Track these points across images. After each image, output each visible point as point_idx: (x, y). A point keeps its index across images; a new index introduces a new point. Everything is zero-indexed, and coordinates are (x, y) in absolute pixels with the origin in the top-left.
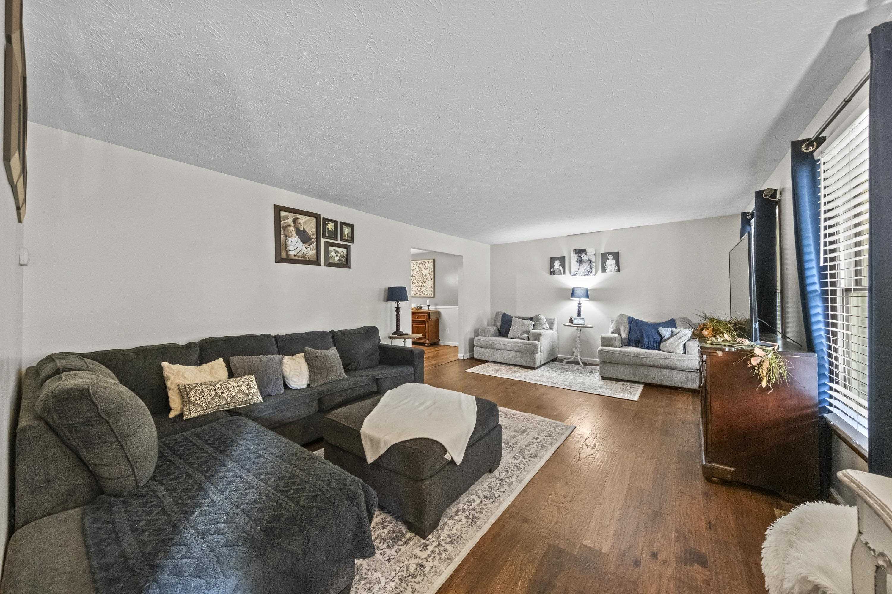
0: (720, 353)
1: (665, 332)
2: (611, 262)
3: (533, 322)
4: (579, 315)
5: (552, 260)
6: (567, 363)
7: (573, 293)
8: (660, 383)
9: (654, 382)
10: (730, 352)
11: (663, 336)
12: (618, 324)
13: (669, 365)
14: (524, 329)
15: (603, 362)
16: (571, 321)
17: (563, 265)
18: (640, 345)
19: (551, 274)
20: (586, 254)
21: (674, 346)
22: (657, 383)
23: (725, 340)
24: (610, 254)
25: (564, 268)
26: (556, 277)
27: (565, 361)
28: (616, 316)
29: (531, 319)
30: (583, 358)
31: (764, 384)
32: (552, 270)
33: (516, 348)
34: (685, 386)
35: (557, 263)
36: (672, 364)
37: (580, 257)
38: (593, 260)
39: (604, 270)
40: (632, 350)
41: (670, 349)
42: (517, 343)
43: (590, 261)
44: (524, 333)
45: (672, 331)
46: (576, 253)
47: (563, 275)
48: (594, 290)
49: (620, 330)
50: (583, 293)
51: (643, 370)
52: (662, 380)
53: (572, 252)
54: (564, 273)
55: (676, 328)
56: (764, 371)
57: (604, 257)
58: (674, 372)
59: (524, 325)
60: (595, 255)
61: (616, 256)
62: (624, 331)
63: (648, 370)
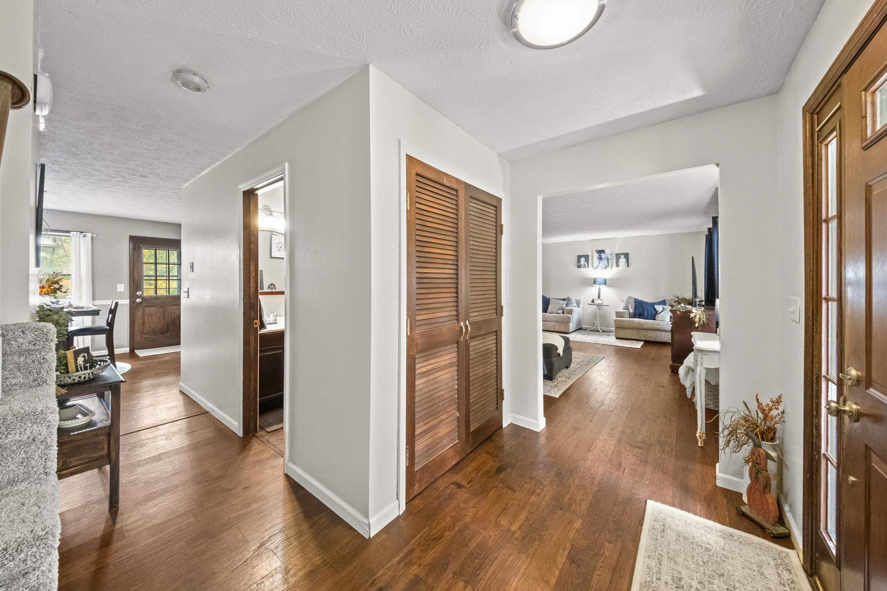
0: (678, 312)
1: (659, 308)
2: (622, 260)
3: (566, 302)
4: (599, 297)
5: (579, 257)
6: (590, 331)
7: (595, 282)
8: (654, 340)
9: (650, 339)
10: (683, 312)
11: (657, 311)
12: (627, 302)
13: (660, 328)
14: (560, 307)
15: (618, 328)
16: (593, 301)
17: (587, 261)
18: (642, 317)
19: (578, 268)
20: (605, 253)
21: (664, 317)
22: (652, 340)
23: (682, 307)
24: (622, 254)
25: (588, 263)
26: (582, 270)
27: (588, 330)
28: (625, 298)
29: (564, 300)
30: (601, 328)
31: (696, 325)
32: (579, 264)
33: (555, 319)
35: (583, 259)
36: (663, 328)
37: (600, 255)
38: (610, 258)
39: (618, 265)
40: (637, 320)
41: (659, 319)
42: (556, 316)
43: (608, 259)
44: (559, 309)
45: (662, 308)
46: (597, 253)
47: (587, 268)
48: (610, 279)
49: (628, 307)
50: (603, 281)
51: (643, 332)
52: (655, 338)
53: (595, 252)
54: (588, 267)
55: (666, 305)
56: (697, 320)
57: (618, 256)
58: (664, 333)
59: (560, 304)
60: (611, 254)
61: (626, 256)
62: (632, 308)
63: (647, 332)
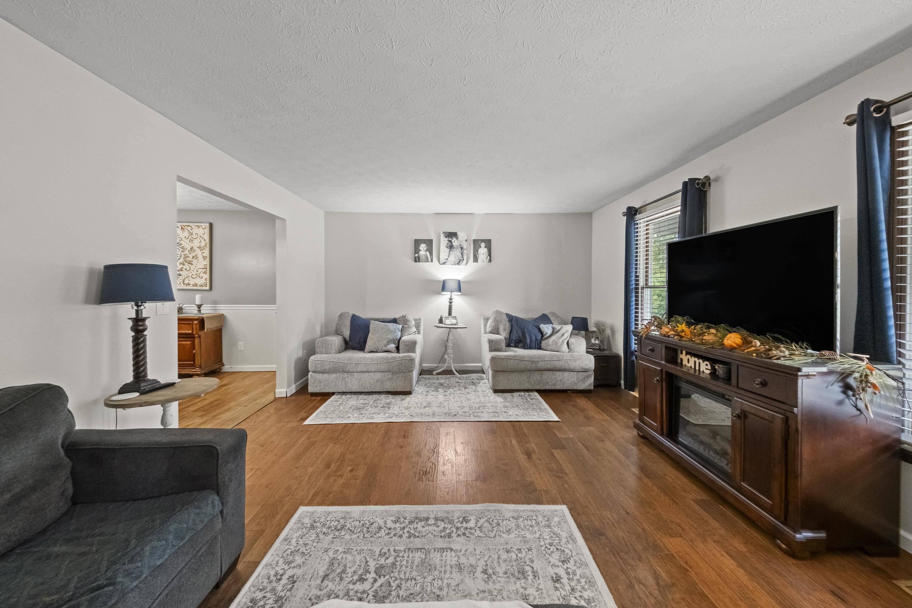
1: (547, 329)
2: (483, 251)
3: (401, 326)
4: (450, 314)
5: (417, 243)
6: (438, 374)
7: (444, 287)
8: (553, 388)
9: (547, 387)
11: (544, 333)
12: (497, 322)
14: (390, 337)
16: (441, 321)
17: (430, 250)
18: (520, 345)
19: (416, 261)
20: (457, 238)
21: (559, 345)
22: (550, 388)
24: (483, 241)
25: (431, 254)
26: (422, 265)
27: (435, 373)
28: (490, 312)
29: (395, 321)
30: (456, 364)
32: (416, 255)
33: (384, 367)
34: (575, 388)
35: (423, 247)
37: (451, 241)
38: (465, 247)
39: (476, 259)
40: (520, 352)
41: (554, 347)
42: (386, 359)
43: (462, 248)
44: (389, 342)
45: (553, 328)
46: (446, 237)
47: (430, 263)
48: (466, 282)
49: (498, 329)
50: (454, 286)
51: (536, 376)
52: (555, 384)
53: (442, 235)
54: (432, 261)
55: (553, 324)
57: (477, 243)
58: (566, 374)
59: (389, 331)
60: (466, 241)
61: (488, 243)
62: (504, 330)
63: (542, 374)
